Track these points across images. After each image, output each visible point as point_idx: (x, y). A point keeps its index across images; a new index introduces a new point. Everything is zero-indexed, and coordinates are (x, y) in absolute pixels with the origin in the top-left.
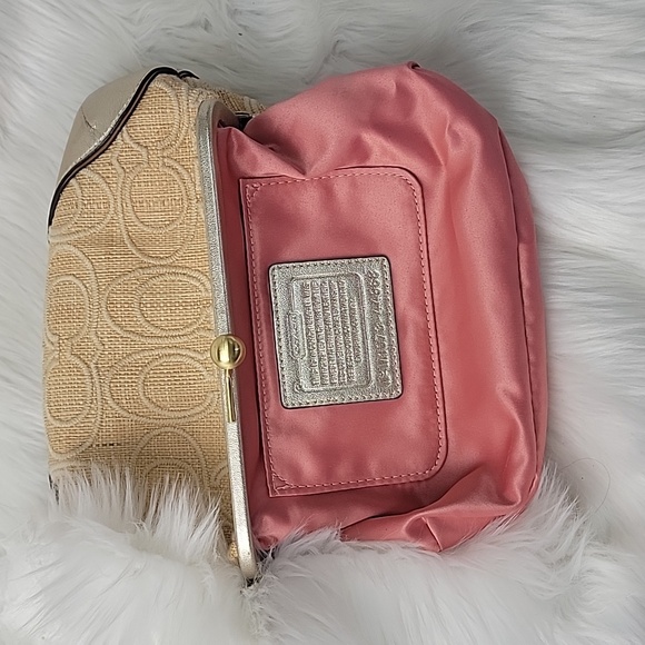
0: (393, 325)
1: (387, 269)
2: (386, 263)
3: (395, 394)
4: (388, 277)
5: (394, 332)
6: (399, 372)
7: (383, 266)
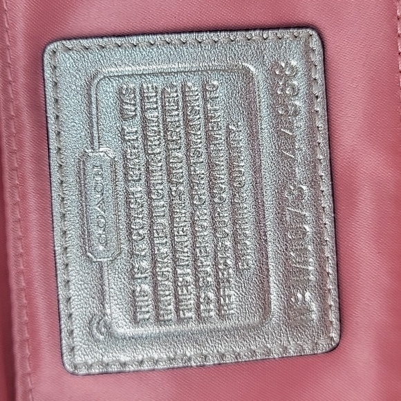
0: (325, 187)
1: (317, 58)
2: (315, 43)
3: (323, 345)
4: (318, 75)
5: (326, 203)
6: (334, 293)
7: (308, 51)
